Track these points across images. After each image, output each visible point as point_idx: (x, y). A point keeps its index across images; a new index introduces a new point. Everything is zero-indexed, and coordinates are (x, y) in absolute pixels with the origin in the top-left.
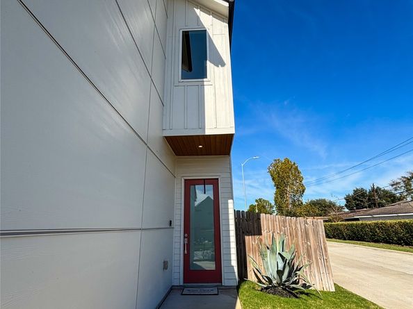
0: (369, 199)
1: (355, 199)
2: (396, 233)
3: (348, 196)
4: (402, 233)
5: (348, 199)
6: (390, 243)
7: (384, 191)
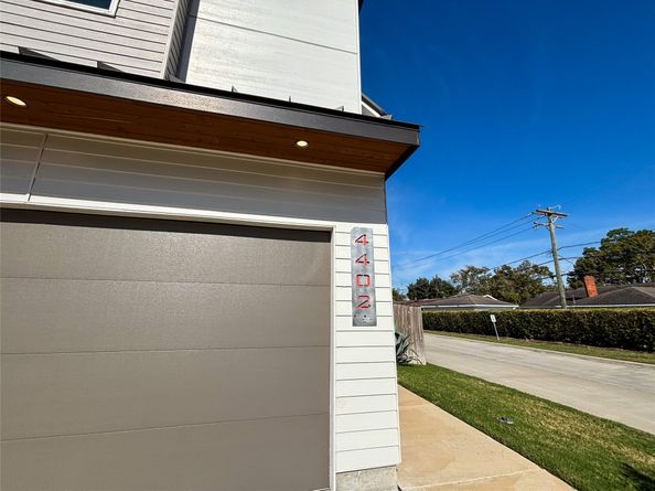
0: (430, 291)
1: (417, 289)
2: (456, 322)
3: (411, 285)
4: (462, 322)
5: (411, 289)
6: (449, 331)
7: (444, 282)
